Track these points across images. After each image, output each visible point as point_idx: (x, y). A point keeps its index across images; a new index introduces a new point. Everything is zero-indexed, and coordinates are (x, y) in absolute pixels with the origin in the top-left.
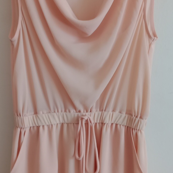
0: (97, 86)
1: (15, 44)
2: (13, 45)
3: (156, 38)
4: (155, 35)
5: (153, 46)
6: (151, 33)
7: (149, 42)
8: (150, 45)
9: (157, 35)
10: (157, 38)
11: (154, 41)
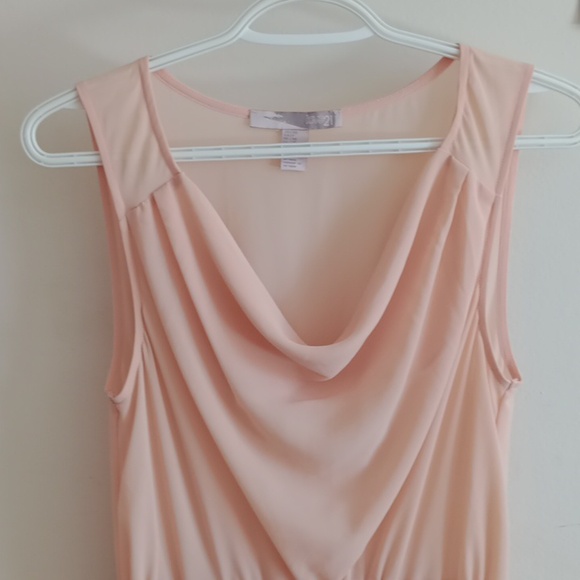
0: (356, 521)
1: (125, 410)
2: (118, 412)
3: (515, 381)
4: (514, 374)
5: (509, 403)
6: (502, 369)
7: (499, 392)
8: (501, 401)
9: (521, 373)
10: (520, 380)
11: (513, 389)
